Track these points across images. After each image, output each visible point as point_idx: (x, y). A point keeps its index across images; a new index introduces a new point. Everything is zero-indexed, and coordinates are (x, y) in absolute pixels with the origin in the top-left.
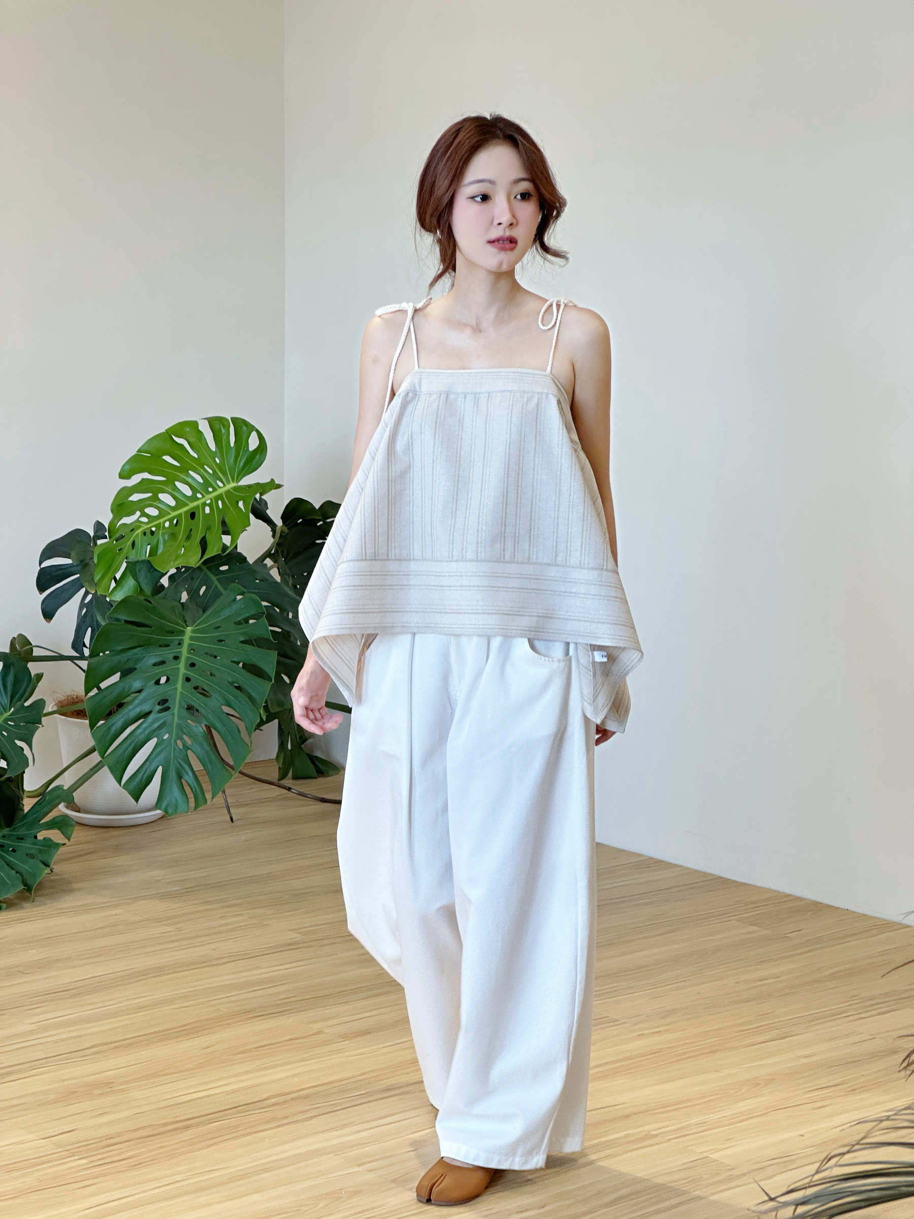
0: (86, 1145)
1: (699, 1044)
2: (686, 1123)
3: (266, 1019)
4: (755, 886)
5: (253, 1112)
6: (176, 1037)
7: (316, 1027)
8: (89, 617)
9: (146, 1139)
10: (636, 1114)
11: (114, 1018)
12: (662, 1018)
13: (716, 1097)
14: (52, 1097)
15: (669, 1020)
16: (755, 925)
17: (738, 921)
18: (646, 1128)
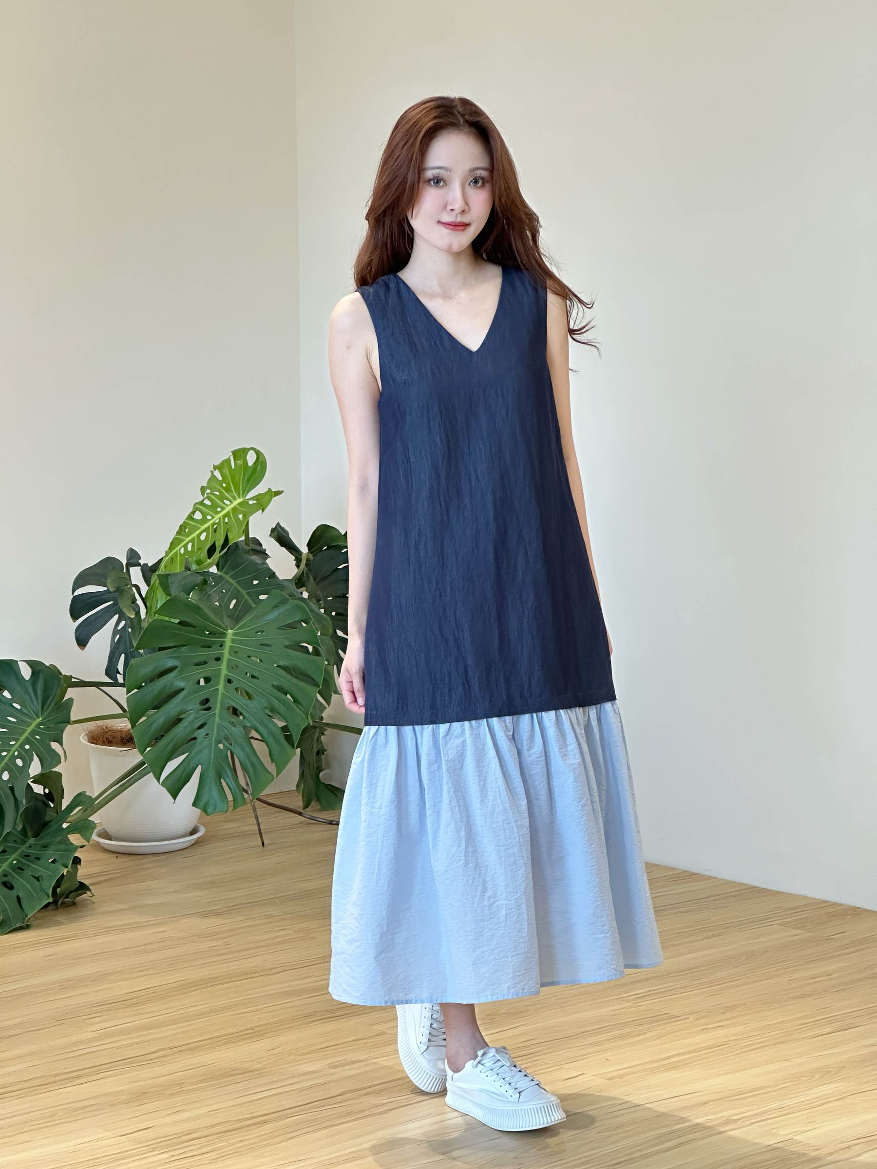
0: (165, 1141)
1: (764, 1036)
2: (765, 1108)
3: (327, 1022)
4: (790, 894)
5: (328, 1107)
6: (238, 1041)
7: (379, 1028)
8: (122, 643)
9: (226, 1134)
10: (714, 1101)
11: (173, 1024)
12: (723, 1013)
13: (790, 1084)
14: (123, 1097)
15: (728, 1015)
16: (797, 928)
17: (780, 925)
18: (725, 1114)
